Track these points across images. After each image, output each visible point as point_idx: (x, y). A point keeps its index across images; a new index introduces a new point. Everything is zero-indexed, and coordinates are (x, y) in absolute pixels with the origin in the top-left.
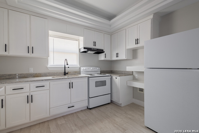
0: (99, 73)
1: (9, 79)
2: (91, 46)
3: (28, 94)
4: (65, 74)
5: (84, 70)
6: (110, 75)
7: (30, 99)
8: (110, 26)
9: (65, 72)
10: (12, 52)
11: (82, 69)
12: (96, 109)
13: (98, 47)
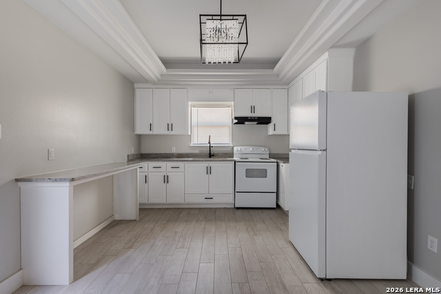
0: (267, 156)
1: (155, 158)
2: (248, 114)
3: (165, 174)
4: (211, 155)
5: (237, 150)
6: (275, 161)
7: (166, 179)
8: (278, 75)
9: (210, 153)
10: (156, 131)
11: (235, 149)
12: (246, 211)
13: (259, 113)
